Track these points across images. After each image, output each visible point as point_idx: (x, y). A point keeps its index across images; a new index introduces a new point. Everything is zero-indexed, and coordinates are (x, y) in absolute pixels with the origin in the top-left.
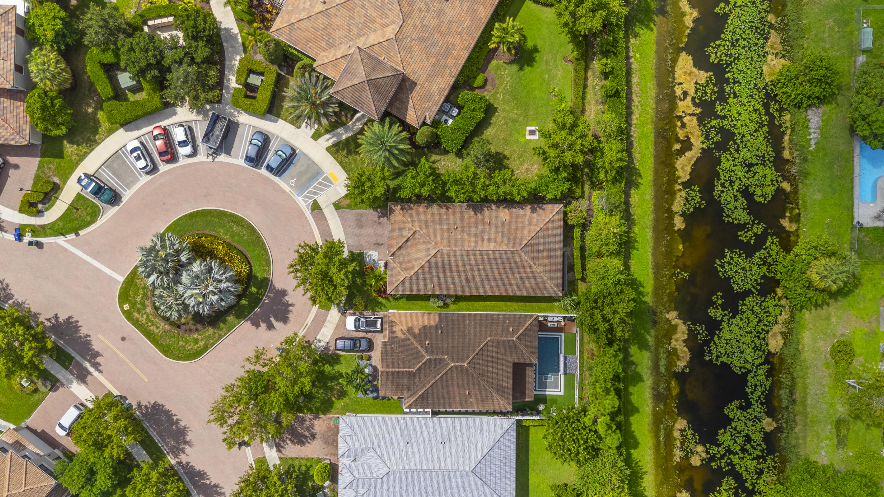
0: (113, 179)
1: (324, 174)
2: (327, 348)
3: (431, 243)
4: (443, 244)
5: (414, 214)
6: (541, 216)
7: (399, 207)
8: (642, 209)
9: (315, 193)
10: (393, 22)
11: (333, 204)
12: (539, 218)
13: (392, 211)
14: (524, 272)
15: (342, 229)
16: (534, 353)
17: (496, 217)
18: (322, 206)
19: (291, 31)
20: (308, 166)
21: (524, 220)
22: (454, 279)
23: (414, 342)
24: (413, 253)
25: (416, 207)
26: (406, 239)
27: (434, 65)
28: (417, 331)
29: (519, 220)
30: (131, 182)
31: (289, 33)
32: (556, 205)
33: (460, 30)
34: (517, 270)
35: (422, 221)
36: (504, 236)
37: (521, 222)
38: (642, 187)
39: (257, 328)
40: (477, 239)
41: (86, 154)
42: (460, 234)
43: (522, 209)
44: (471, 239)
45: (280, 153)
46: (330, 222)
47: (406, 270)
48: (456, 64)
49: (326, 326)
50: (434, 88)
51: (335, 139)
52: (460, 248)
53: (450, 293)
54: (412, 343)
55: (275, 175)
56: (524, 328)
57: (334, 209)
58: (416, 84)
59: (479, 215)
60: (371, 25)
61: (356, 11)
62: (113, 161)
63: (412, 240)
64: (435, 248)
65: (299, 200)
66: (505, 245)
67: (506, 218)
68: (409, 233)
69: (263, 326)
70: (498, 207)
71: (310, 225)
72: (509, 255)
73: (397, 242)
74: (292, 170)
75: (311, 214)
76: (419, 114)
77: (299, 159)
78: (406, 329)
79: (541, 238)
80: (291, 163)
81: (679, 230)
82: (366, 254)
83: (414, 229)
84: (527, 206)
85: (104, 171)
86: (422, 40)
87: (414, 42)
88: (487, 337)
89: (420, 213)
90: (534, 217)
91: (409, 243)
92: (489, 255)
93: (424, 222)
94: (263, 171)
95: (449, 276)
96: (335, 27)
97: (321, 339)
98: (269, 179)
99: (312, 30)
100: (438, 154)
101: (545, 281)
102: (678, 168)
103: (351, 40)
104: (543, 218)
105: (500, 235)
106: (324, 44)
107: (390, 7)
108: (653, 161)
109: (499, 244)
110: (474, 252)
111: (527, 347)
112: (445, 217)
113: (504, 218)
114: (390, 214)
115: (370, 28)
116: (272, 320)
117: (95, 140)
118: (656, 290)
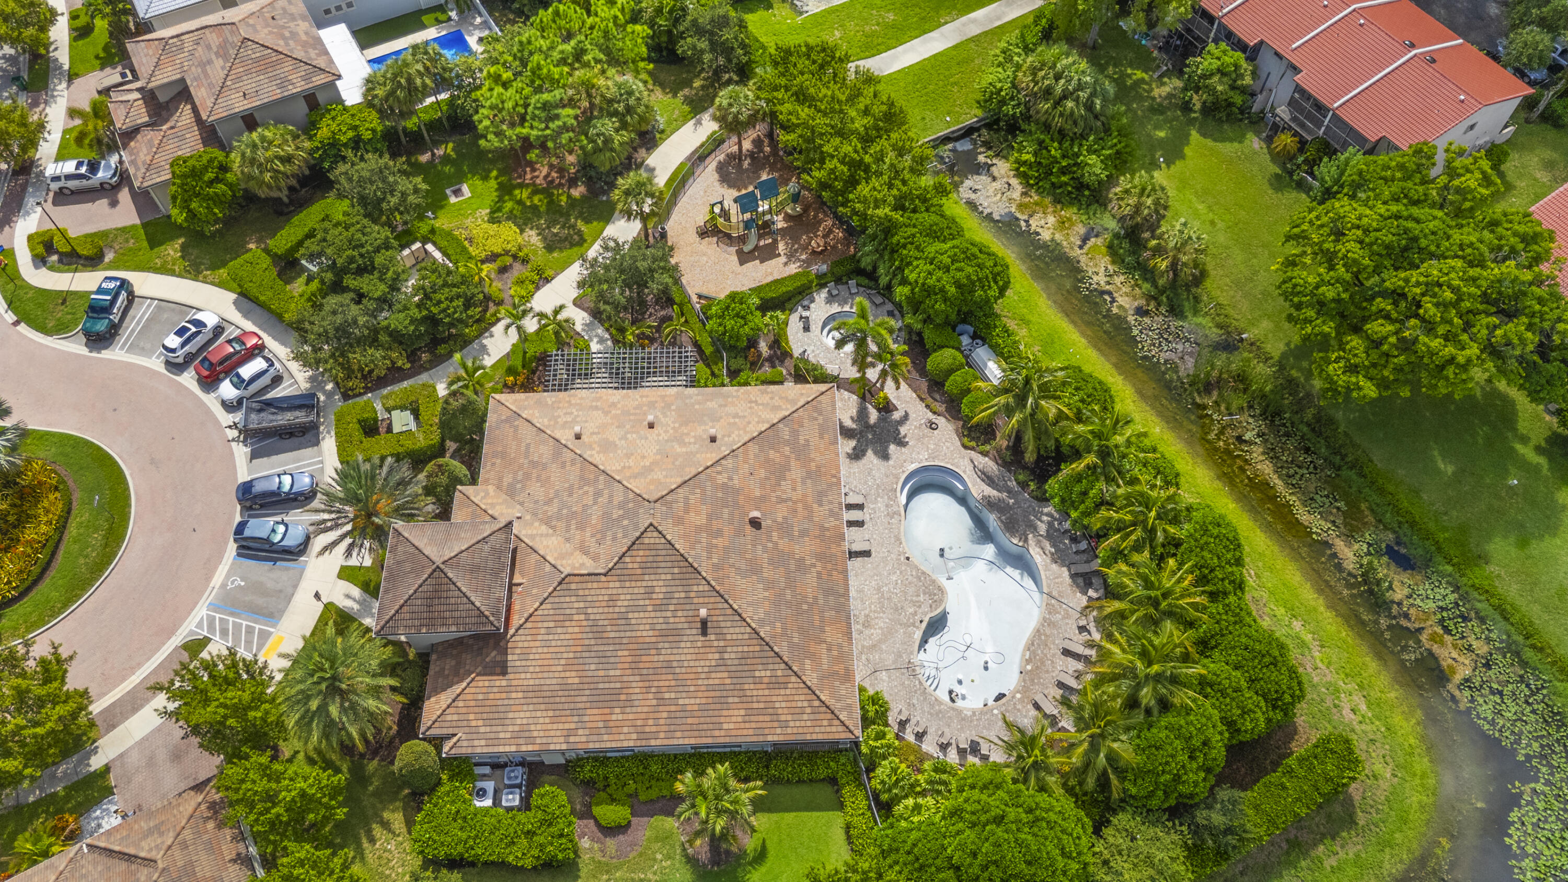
0: (138, 323)
1: (274, 626)
5: (206, 837)
10: (595, 558)
19: (507, 420)
20: (281, 591)
26: (133, 852)
27: (565, 687)
30: (143, 349)
31: (502, 421)
33: (667, 696)
35: (190, 863)
41: (172, 273)
45: (282, 530)
48: (594, 732)
50: (521, 717)
55: (236, 547)
58: (504, 673)
60: (573, 527)
61: (586, 488)
62: (173, 310)
65: (201, 611)
68: (150, 850)
74: (259, 570)
76: (449, 718)
80: (275, 560)
82: (110, 802)
83: (159, 857)
85: (149, 306)
86: (598, 632)
87: (582, 617)
91: (124, 866)
93: (188, 869)
96: (543, 477)
98: (227, 542)
99: (523, 449)
103: (535, 514)
106: (508, 479)
107: (620, 535)
115: (568, 530)
117: (200, 273)
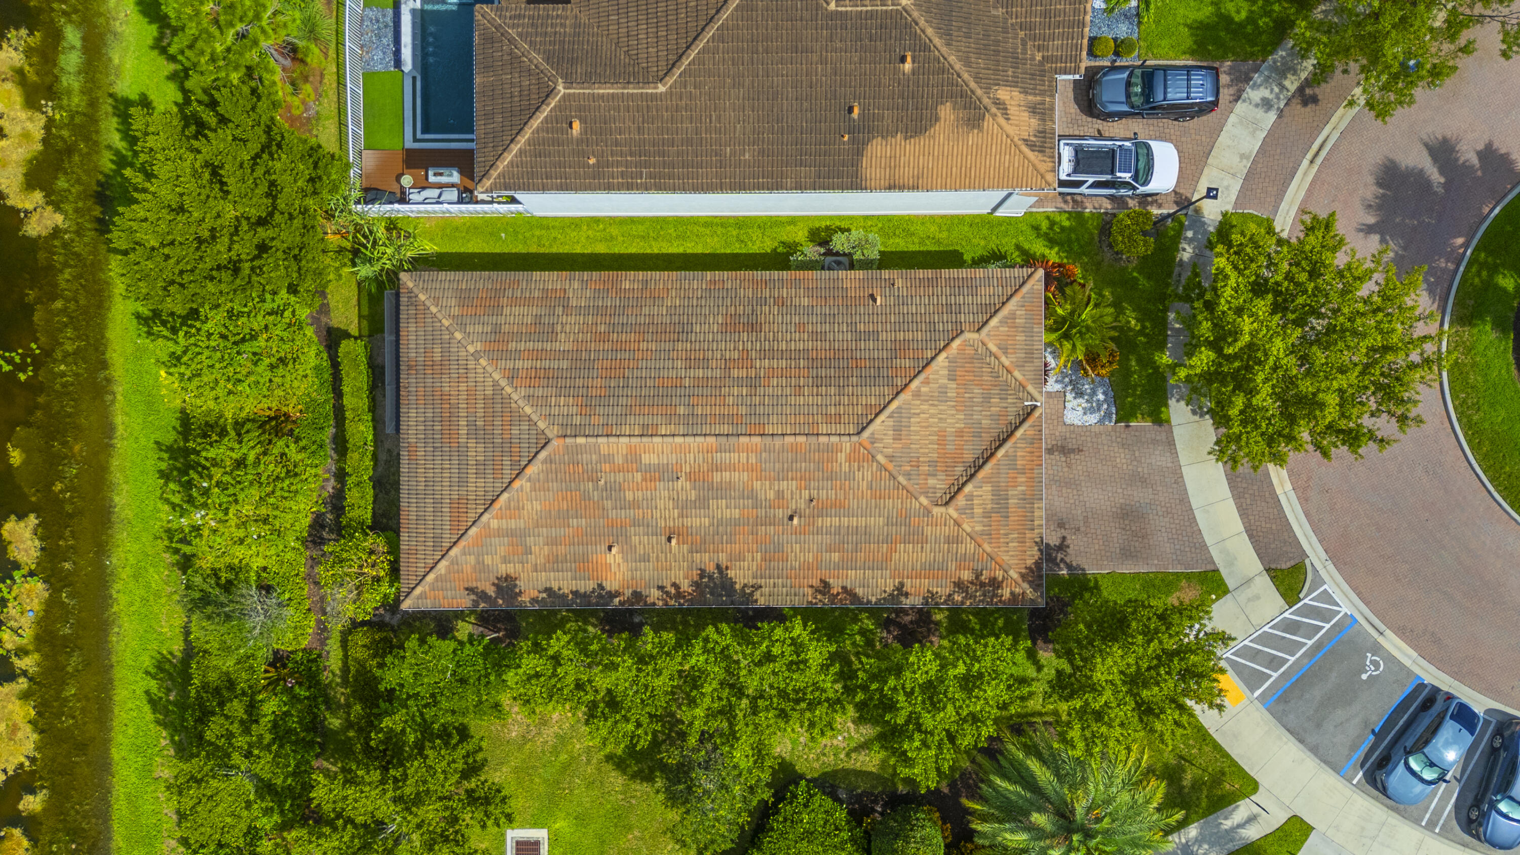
1: (1262, 698)
2: (1242, 79)
3: (891, 458)
4: (842, 457)
5: (952, 566)
6: (481, 567)
7: (1006, 593)
8: (148, 587)
9: (1291, 627)
11: (1226, 591)
12: (488, 560)
13: (1034, 575)
14: (538, 355)
15: (1195, 502)
16: (489, 40)
17: (645, 559)
18: (1264, 583)
20: (1319, 726)
21: (540, 551)
22: (800, 328)
23: (958, 66)
24: (954, 421)
25: (943, 590)
26: (981, 474)
28: (946, 111)
29: (562, 549)
32: (427, 605)
34: (565, 364)
35: (924, 541)
36: (614, 490)
37: (553, 542)
38: (147, 662)
39: (1489, 146)
40: (717, 477)
42: (780, 495)
43: (548, 590)
44: (739, 478)
45: (1428, 775)
46: (1238, 525)
47: (981, 356)
49: (1243, 156)
51: (1227, 824)
52: (778, 441)
53: (809, 274)
54: (967, 63)
55: (1436, 690)
56: (528, 133)
57: (1224, 572)
59: (711, 568)
63: (959, 469)
64: (873, 440)
65: (1349, 606)
66: (609, 458)
67: (610, 558)
68: (970, 497)
69: (1468, 154)
70: (637, 595)
71: (1307, 515)
72: (595, 420)
73: (1011, 459)
74: (1376, 708)
75: (1304, 555)
77: (1354, 748)
78: (988, 122)
79: (476, 486)
80: (1379, 736)
81: (21, 517)
82: (1108, 415)
83: (951, 511)
84: (534, 600)
88: (670, 93)
89: (931, 569)
90: (505, 560)
91: (969, 457)
92: (670, 418)
93: (916, 537)
94: (1480, 704)
95: (815, 336)
97: (1260, 113)
98: (1455, 675)
100: (859, 773)
101: (462, 326)
102: (29, 728)
104: (472, 559)
105: (629, 495)
108: (113, 750)
109: (633, 458)
110: (726, 429)
111: (514, 61)
112: (836, 556)
113: (615, 557)
114: (1038, 564)
116: (1436, 177)
118: (100, 306)
